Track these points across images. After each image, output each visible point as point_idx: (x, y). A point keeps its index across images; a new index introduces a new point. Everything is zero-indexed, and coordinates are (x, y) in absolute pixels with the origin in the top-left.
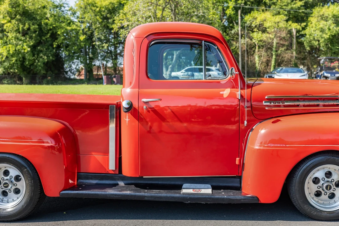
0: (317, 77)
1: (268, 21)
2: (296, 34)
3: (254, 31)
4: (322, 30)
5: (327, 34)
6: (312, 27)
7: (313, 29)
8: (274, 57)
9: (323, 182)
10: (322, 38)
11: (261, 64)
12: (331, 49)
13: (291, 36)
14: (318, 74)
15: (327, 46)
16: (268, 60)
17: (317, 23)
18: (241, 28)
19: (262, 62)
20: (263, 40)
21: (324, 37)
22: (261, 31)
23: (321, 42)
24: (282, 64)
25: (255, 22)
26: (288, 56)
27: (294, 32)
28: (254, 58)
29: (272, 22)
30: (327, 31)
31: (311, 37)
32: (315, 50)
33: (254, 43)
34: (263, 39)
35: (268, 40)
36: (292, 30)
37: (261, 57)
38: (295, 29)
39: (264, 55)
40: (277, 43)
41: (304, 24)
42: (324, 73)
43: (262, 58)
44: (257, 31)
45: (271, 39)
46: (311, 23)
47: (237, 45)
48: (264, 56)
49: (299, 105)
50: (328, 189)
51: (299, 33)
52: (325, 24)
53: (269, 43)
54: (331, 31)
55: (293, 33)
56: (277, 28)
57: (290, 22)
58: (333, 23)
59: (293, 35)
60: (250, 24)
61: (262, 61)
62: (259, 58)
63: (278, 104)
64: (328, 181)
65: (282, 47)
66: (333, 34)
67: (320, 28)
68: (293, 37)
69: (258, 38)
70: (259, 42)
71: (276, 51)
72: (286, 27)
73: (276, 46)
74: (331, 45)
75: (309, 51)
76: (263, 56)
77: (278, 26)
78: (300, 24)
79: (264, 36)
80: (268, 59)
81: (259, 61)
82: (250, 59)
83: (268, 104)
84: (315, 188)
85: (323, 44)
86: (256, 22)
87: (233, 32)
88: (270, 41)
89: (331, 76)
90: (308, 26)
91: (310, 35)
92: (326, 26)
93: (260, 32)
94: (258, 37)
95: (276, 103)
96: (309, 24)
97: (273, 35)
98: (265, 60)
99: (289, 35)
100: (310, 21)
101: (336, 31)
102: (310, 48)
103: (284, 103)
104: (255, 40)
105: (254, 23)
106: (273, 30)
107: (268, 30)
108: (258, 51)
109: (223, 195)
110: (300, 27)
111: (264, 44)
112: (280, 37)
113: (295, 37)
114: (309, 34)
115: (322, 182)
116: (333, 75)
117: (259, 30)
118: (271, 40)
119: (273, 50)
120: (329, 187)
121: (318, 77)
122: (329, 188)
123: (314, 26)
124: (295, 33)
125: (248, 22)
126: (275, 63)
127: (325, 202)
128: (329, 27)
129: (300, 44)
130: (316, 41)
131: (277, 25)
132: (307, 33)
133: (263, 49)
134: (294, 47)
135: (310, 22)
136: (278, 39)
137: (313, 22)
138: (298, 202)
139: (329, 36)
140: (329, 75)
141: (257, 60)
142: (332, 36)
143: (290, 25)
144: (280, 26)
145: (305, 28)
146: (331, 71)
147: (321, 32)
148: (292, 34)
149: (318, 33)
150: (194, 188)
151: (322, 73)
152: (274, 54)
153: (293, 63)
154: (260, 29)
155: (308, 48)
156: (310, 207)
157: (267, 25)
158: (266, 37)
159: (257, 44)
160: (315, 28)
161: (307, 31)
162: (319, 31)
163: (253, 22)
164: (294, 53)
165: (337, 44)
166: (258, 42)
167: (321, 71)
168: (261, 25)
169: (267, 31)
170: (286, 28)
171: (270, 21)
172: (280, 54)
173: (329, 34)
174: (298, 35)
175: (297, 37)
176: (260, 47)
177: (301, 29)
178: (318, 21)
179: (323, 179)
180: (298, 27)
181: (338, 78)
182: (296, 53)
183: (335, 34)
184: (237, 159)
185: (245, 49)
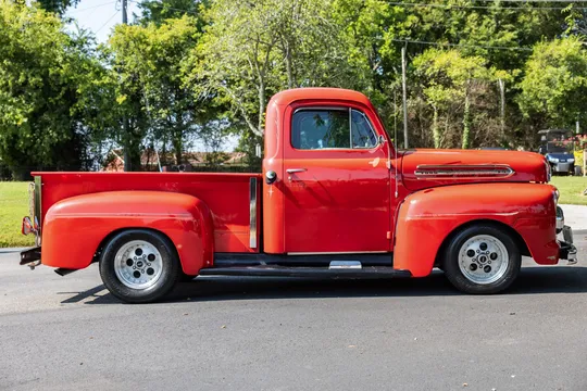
1: (455, 67)
2: (505, 90)
3: (430, 85)
4: (549, 83)
5: (558, 89)
7: (533, 81)
8: (466, 130)
10: (550, 96)
11: (442, 143)
13: (497, 93)
15: (560, 111)
16: (454, 137)
17: (541, 71)
18: (407, 78)
19: (446, 141)
20: (446, 100)
21: (554, 95)
22: (443, 85)
23: (549, 104)
24: (481, 142)
25: (431, 69)
26: (491, 128)
27: (501, 86)
28: (430, 132)
29: (462, 69)
30: (558, 84)
31: (531, 93)
32: (538, 118)
33: (430, 105)
34: (446, 98)
35: (454, 100)
36: (497, 83)
37: (442, 130)
38: (502, 80)
39: (448, 127)
40: (471, 106)
41: (517, 72)
43: (445, 133)
44: (436, 84)
45: (459, 99)
46: (531, 71)
47: (401, 110)
48: (448, 130)
51: (509, 88)
52: (555, 72)
53: (456, 106)
54: (565, 84)
55: (499, 87)
56: (471, 79)
57: (493, 69)
58: (568, 70)
59: (500, 92)
60: (422, 73)
61: (444, 137)
62: (439, 133)
63: (430, 174)
64: (483, 253)
65: (480, 113)
66: (569, 90)
67: (545, 79)
68: (500, 95)
69: (436, 97)
70: (439, 105)
71: (470, 120)
72: (486, 77)
73: (470, 111)
74: (567, 109)
75: (528, 119)
76: (446, 129)
77: (472, 76)
78: (510, 71)
79: (448, 94)
80: (457, 134)
81: (440, 137)
82: (424, 134)
83: (420, 174)
84: (469, 261)
85: (552, 106)
86: (433, 69)
87: (392, 86)
88: (459, 102)
89: (560, 162)
90: (524, 75)
91: (529, 91)
92: (556, 75)
93: (441, 86)
94: (437, 95)
95: (428, 174)
96: (527, 71)
97: (463, 92)
98: (449, 136)
99: (491, 92)
100: (528, 67)
101: (574, 84)
102: (530, 115)
104: (432, 100)
105: (428, 70)
106: (462, 83)
107: (454, 82)
108: (438, 121)
110: (511, 76)
111: (447, 107)
112: (475, 94)
113: (502, 94)
114: (528, 88)
115: (477, 254)
116: (564, 160)
118: (461, 101)
119: (463, 118)
122: (483, 260)
123: (536, 75)
124: (502, 88)
125: (419, 69)
126: (468, 141)
128: (561, 77)
129: (512, 105)
130: (540, 100)
131: (471, 73)
132: (523, 88)
133: (445, 116)
134: (502, 113)
135: (529, 69)
136: (473, 98)
137: (534, 68)
139: (562, 92)
140: (557, 160)
141: (437, 137)
142: (568, 92)
143: (493, 74)
144: (476, 76)
145: (521, 78)
146: (560, 154)
147: (547, 85)
148: (498, 90)
149: (544, 87)
152: (466, 125)
153: (501, 141)
154: (440, 81)
155: (526, 115)
157: (452, 73)
158: (452, 95)
159: (435, 108)
160: (538, 78)
161: (523, 85)
162: (544, 85)
163: (428, 68)
164: (502, 122)
165: (576, 107)
166: (437, 104)
168: (441, 74)
169: (452, 84)
170: (486, 79)
171: (458, 67)
172: (477, 125)
173: (562, 89)
174: (508, 90)
175: (506, 95)
176: (440, 113)
177: (512, 80)
178: (542, 67)
179: (478, 251)
180: (507, 76)
181: (572, 166)
182: (506, 124)
183: (572, 89)
184: (388, 233)
185: (413, 116)
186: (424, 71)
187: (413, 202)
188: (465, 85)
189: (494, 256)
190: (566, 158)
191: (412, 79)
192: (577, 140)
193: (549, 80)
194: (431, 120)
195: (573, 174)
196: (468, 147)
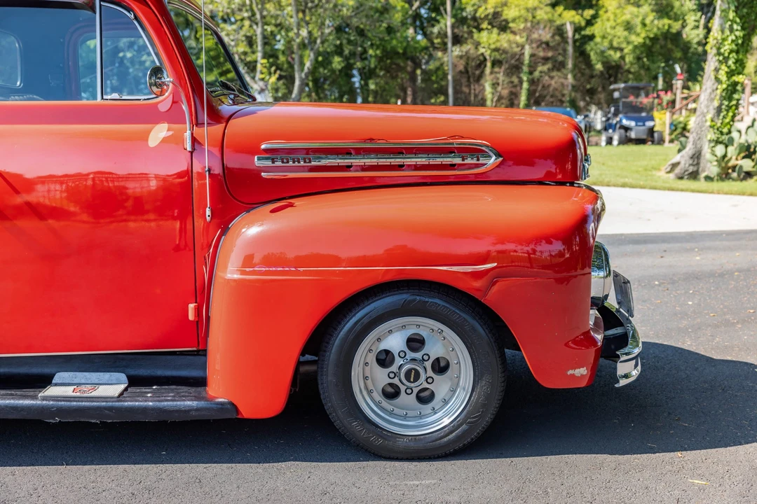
0: (608, 127)
1: (513, 6)
2: (574, 36)
3: (482, 29)
4: (629, 27)
5: (638, 35)
6: (608, 20)
7: (608, 25)
8: (525, 85)
9: (402, 362)
10: (628, 43)
11: (496, 101)
12: (648, 69)
13: (564, 39)
14: (611, 121)
15: (641, 62)
16: (512, 93)
17: (618, 11)
18: (453, 20)
19: (500, 98)
20: (502, 48)
21: (633, 42)
22: (498, 28)
23: (627, 54)
24: (543, 101)
25: (483, 8)
26: (556, 83)
27: (569, 30)
28: (482, 88)
29: (522, 7)
30: (639, 29)
31: (605, 40)
32: (613, 71)
33: (482, 54)
34: (501, 45)
35: (512, 48)
36: (564, 27)
37: (496, 85)
38: (571, 23)
39: (503, 81)
40: (532, 55)
41: (589, 13)
42: (621, 121)
43: (499, 88)
44: (489, 27)
45: (518, 47)
46: (606, 12)
47: (445, 59)
48: (503, 84)
49: (351, 166)
50: (412, 380)
51: (579, 34)
52: (636, 13)
53: (514, 55)
54: (647, 28)
55: (566, 32)
56: (532, 22)
57: (560, 9)
58: (652, 11)
59: (568, 37)
60: (472, 13)
61: (498, 94)
62: (492, 88)
63: (294, 162)
64: (413, 360)
65: (543, 64)
66: (652, 36)
67: (623, 22)
68: (567, 42)
69: (490, 44)
70: (493, 54)
71: (531, 73)
72: (551, 18)
73: (530, 61)
74: (648, 60)
75: (601, 72)
76: (501, 83)
77: (534, 17)
78: (580, 11)
79: (505, 40)
80: (514, 90)
81: (493, 94)
82: (475, 90)
83: (269, 163)
84: (381, 377)
85: (631, 56)
86: (486, 9)
87: (436, 30)
88: (517, 50)
89: (636, 125)
90: (598, 17)
91: (604, 37)
92: (637, 16)
93: (495, 31)
94: (491, 41)
95: (288, 162)
96: (601, 12)
97: (523, 37)
98: (505, 92)
99: (557, 38)
100: (603, 6)
101: (659, 29)
102: (603, 67)
103: (310, 162)
104: (484, 47)
105: (481, 10)
106: (522, 26)
107: (511, 25)
108: (491, 73)
109: (149, 400)
110: (581, 19)
111: (503, 56)
112: (537, 41)
113: (570, 41)
114: (601, 34)
115: (399, 361)
116: (641, 124)
117: (493, 27)
118: (520, 49)
119: (522, 70)
120: (413, 374)
121: (610, 128)
122: (412, 376)
123: (612, 17)
124: (570, 34)
125: (469, 9)
126: (528, 99)
127: (410, 413)
128: (644, 19)
129: (582, 55)
130: (616, 49)
131: (533, 14)
132: (596, 33)
133: (500, 68)
134: (570, 65)
135: (604, 10)
136: (534, 45)
137: (610, 8)
138: (337, 415)
139: (644, 38)
140: (633, 124)
141: (489, 93)
142: (651, 39)
143: (560, 15)
144: (538, 18)
145: (593, 21)
146: (636, 115)
147: (625, 30)
148: (565, 35)
149: (620, 32)
150: (83, 381)
151: (618, 119)
152: (525, 78)
153: (568, 99)
154: (495, 24)
155: (599, 67)
156: (367, 425)
157: (509, 13)
158: (509, 41)
159: (488, 57)
160: (615, 21)
161: (596, 29)
162: (622, 29)
163: (480, 7)
164: (570, 76)
165: (660, 57)
166: (491, 53)
167: (616, 114)
168: (496, 15)
169: (510, 28)
170: (551, 21)
171: (516, 6)
172: (538, 80)
173: (643, 35)
174: (577, 36)
175: (575, 41)
176: (494, 63)
177: (583, 24)
178: (620, 7)
179: (402, 354)
180: (577, 19)
181: (651, 131)
182: (574, 77)
183: (656, 35)
184: (192, 306)
185: (461, 68)
186: (476, 11)
187: (253, 231)
188: (525, 29)
189: (441, 367)
190: (644, 120)
191: (460, 21)
192: (658, 97)
193: (628, 23)
194: (483, 72)
195: (653, 142)
196: (528, 106)
